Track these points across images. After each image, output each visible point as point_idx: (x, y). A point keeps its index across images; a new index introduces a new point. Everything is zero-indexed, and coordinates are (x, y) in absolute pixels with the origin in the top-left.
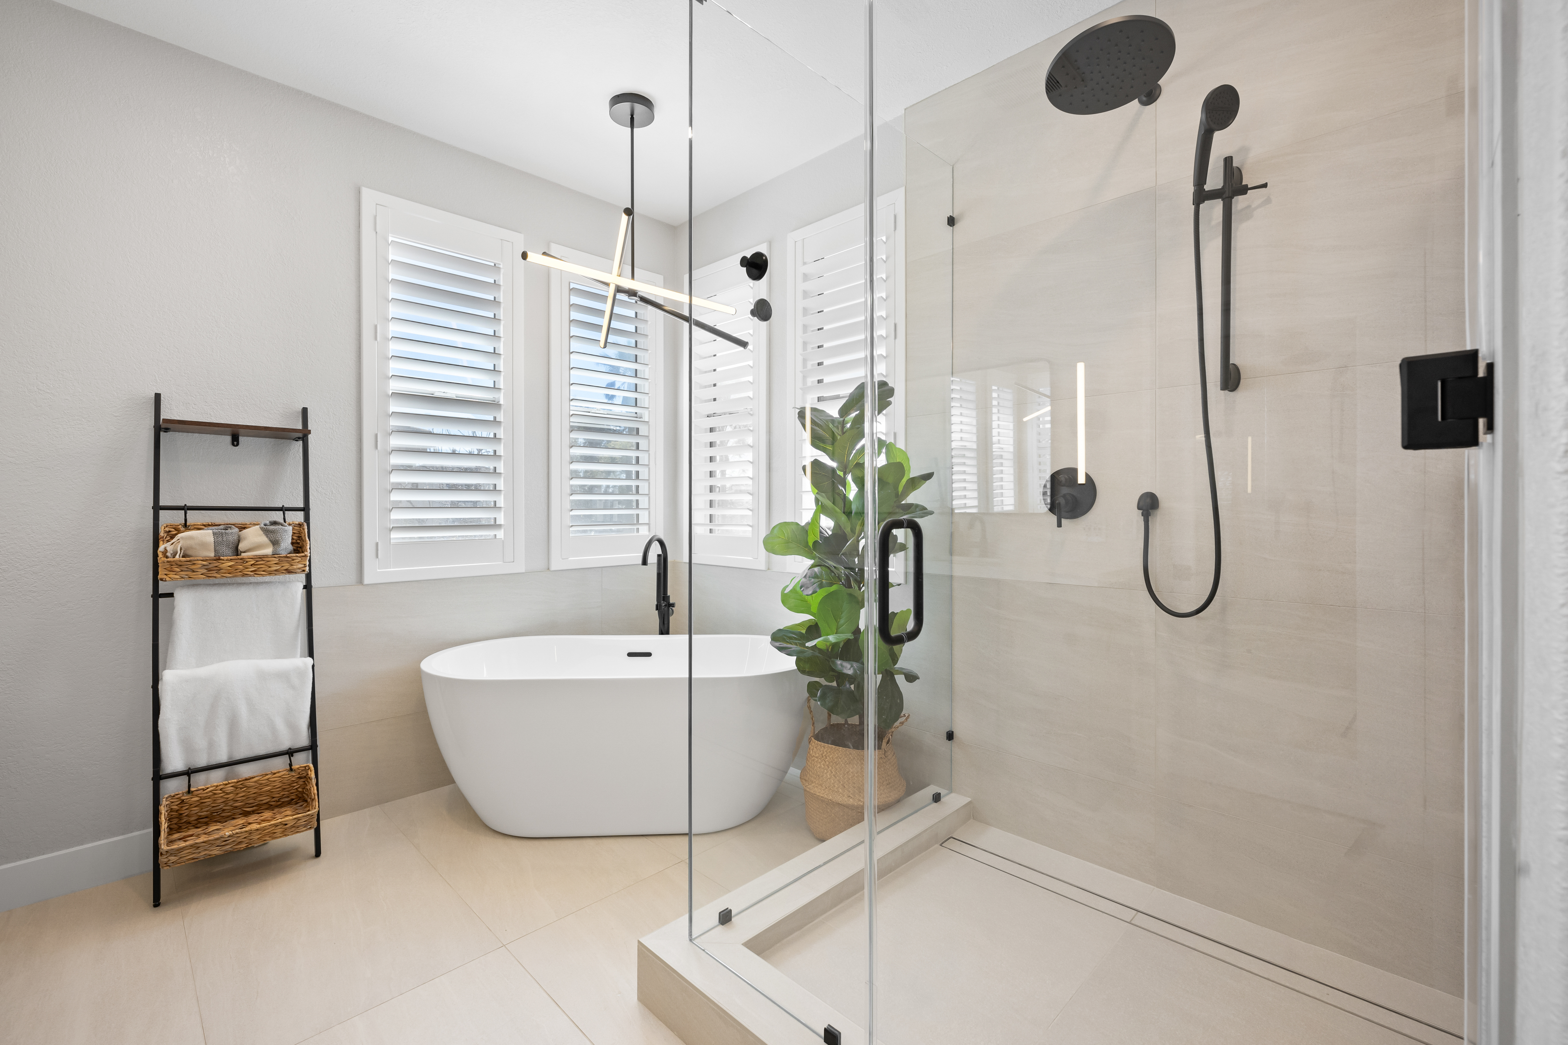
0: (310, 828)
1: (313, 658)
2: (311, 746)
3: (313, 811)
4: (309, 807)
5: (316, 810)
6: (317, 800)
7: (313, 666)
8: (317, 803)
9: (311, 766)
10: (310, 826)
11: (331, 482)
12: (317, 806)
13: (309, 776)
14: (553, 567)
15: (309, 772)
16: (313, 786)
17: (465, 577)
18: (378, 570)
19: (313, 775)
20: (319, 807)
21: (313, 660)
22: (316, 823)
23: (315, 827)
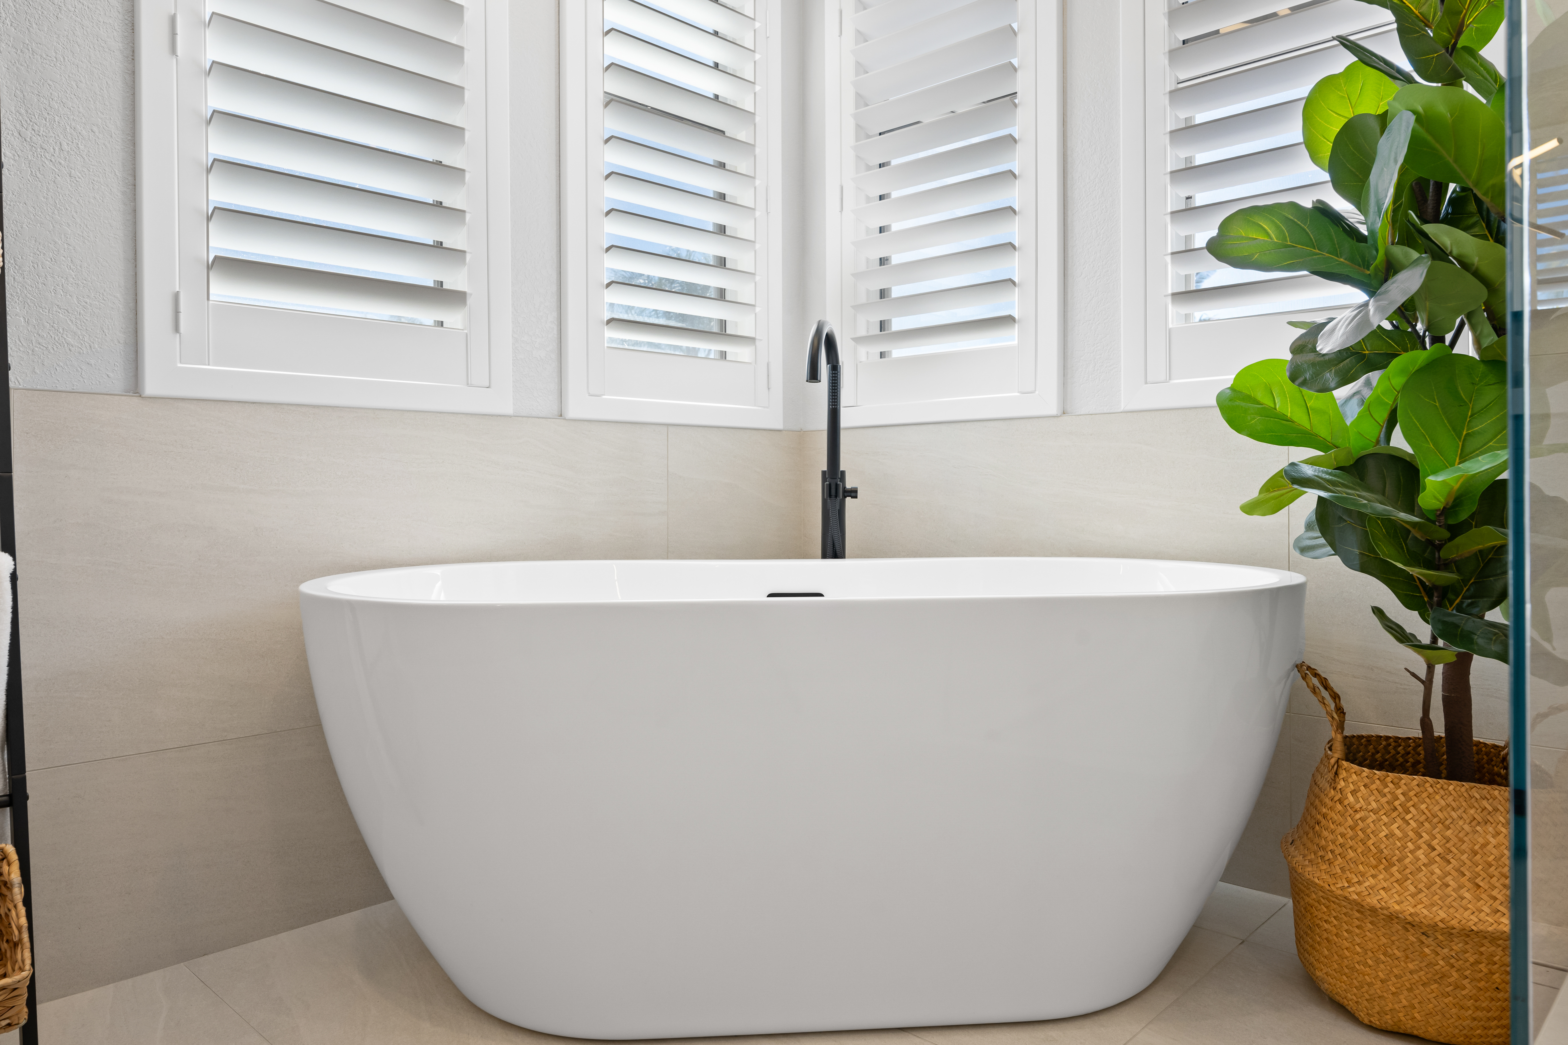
0: (9, 1025)
1: (13, 554)
2: (10, 796)
3: (17, 977)
4: (5, 965)
5: (25, 974)
6: (28, 945)
7: (14, 577)
8: (27, 954)
9: (10, 849)
10: (7, 1021)
11: (57, 118)
12: (28, 962)
13: (6, 878)
14: (573, 411)
15: (5, 868)
16: (15, 907)
17: (384, 409)
18: (179, 365)
19: (15, 876)
20: (33, 964)
21: (14, 560)
22: (26, 1010)
23: (23, 1022)
